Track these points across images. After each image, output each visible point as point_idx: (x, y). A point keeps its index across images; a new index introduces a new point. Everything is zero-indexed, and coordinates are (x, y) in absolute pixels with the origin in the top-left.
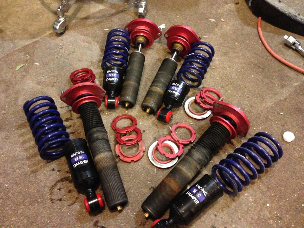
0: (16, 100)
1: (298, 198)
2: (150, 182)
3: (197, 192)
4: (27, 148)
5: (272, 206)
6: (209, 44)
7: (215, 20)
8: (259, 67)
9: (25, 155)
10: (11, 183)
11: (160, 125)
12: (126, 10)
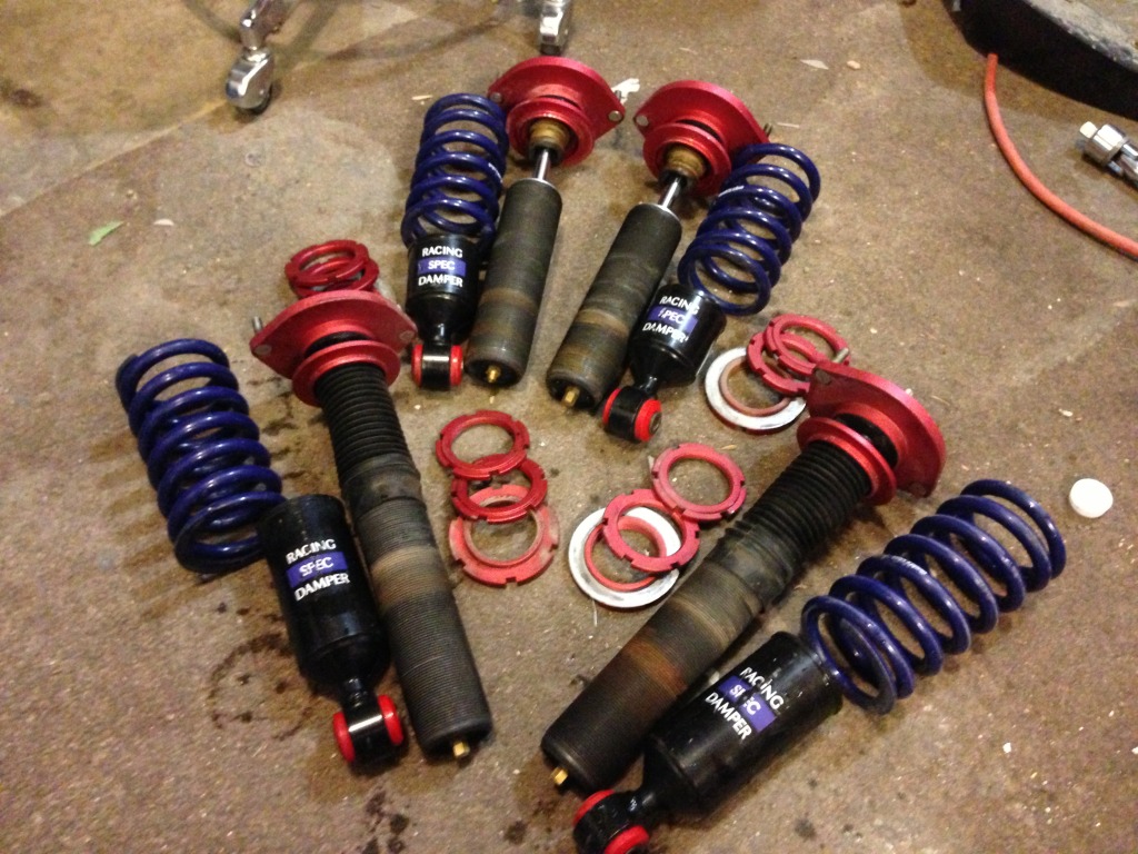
0: (90, 352)
1: (1118, 723)
2: (573, 657)
3: (744, 694)
4: (128, 529)
5: (1022, 749)
6: (801, 154)
7: (826, 63)
8: (986, 239)
9: (121, 552)
10: (67, 656)
11: (613, 449)
12: (491, 27)
